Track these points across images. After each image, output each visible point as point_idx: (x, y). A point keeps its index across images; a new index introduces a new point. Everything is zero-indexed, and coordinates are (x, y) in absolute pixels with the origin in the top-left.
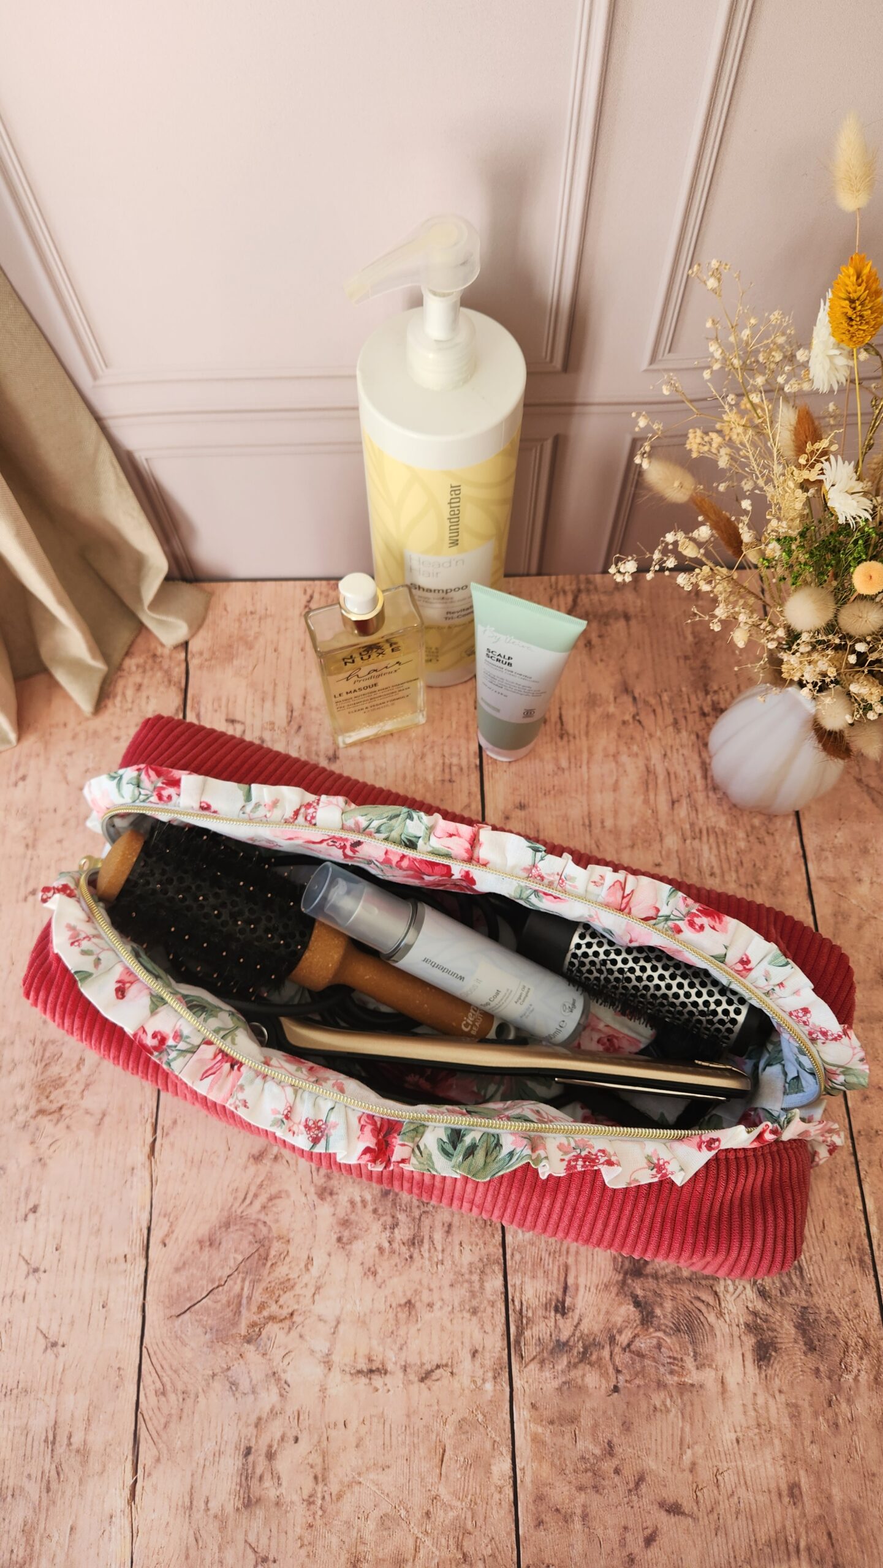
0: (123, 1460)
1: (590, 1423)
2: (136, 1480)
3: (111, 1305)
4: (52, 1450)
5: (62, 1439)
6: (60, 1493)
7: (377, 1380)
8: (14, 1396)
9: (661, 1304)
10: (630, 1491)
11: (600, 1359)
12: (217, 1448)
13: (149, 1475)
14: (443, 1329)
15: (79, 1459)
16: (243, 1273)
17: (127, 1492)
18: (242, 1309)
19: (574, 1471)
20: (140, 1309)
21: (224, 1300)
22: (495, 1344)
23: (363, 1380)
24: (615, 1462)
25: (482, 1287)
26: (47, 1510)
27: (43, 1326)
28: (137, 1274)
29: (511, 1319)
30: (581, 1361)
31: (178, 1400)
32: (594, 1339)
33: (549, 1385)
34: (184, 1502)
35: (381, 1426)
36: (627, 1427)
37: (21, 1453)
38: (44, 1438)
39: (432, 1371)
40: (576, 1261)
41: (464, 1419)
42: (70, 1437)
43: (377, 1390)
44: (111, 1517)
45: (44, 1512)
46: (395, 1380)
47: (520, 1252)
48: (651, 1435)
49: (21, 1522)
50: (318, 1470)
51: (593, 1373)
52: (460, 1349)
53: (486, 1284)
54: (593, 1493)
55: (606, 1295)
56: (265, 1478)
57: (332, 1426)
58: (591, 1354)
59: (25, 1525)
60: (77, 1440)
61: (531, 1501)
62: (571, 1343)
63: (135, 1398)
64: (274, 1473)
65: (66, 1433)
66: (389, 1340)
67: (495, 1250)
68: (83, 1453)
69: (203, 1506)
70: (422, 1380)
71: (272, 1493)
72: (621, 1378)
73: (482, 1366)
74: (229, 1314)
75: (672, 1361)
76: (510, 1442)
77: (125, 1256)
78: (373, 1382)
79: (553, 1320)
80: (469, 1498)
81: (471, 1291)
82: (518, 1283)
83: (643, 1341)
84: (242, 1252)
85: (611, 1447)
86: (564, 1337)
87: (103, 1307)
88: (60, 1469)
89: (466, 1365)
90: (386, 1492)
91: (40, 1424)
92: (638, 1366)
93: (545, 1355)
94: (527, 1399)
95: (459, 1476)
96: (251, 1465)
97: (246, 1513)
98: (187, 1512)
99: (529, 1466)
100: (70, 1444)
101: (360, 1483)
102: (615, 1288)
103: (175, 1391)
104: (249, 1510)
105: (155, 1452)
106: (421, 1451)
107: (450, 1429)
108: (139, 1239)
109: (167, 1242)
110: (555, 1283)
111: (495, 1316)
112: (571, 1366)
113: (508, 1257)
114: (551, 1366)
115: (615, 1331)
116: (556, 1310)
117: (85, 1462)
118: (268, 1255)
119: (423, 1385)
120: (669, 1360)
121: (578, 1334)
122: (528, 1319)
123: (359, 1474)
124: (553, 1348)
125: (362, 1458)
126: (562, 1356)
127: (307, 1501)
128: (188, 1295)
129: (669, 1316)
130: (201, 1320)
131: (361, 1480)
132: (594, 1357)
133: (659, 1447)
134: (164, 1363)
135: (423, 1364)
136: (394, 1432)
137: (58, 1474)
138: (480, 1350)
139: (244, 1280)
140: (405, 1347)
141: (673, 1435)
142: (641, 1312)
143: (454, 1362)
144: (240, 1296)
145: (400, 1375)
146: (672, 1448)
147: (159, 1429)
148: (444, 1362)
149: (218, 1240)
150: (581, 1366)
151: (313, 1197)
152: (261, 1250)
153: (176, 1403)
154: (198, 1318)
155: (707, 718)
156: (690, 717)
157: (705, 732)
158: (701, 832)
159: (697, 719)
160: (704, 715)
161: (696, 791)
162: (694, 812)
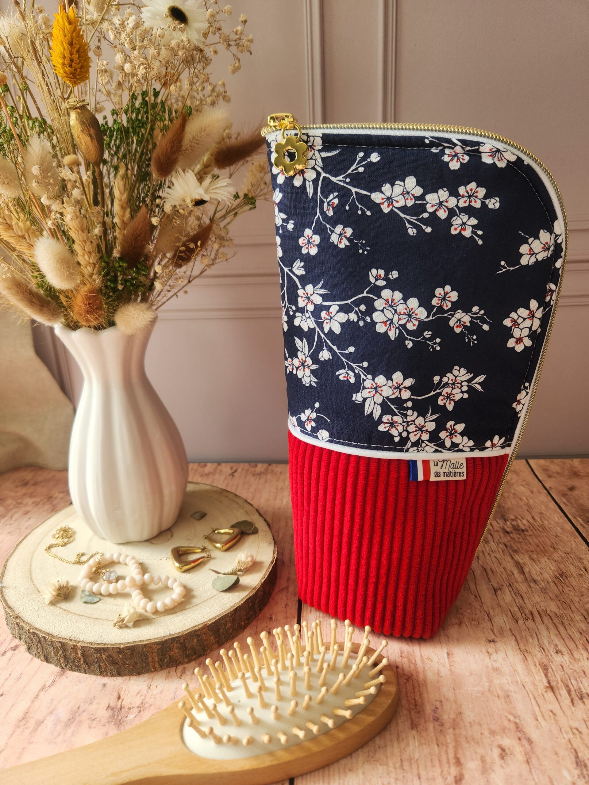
155: (511, 535)
156: (495, 534)
157: (512, 543)
158: (532, 614)
159: (502, 535)
160: (508, 532)
161: (517, 582)
162: (520, 598)
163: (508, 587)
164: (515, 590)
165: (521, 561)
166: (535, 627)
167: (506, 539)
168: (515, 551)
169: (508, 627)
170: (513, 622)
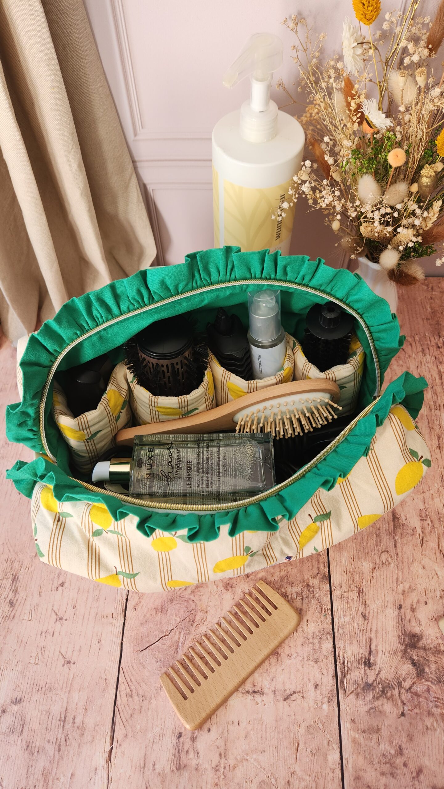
0: (105, 735)
1: (388, 733)
2: (112, 747)
3: (103, 642)
4: (63, 726)
5: (70, 720)
6: (66, 752)
7: (258, 698)
8: (43, 691)
9: (429, 666)
10: (413, 778)
11: (392, 695)
12: (161, 732)
13: (120, 745)
14: (297, 670)
15: (79, 732)
16: (180, 629)
17: (106, 755)
18: (178, 649)
19: (379, 762)
20: (120, 645)
21: (168, 643)
22: (328, 682)
23: (250, 697)
24: (404, 759)
25: (320, 647)
26: (58, 762)
27: (63, 652)
28: (118, 625)
29: (338, 668)
30: (381, 696)
31: (139, 701)
32: (389, 683)
33: (362, 709)
34: (140, 764)
35: (260, 726)
36: (410, 738)
37: (45, 726)
38: (59, 718)
39: (291, 695)
40: (376, 636)
41: (311, 726)
42: (74, 719)
43: (258, 704)
44: (96, 770)
45: (56, 763)
46: (269, 698)
47: (343, 629)
48: (425, 744)
49: (42, 769)
50: (222, 750)
51: (389, 703)
52: (307, 683)
53: (322, 645)
54: (391, 777)
55: (394, 657)
56: (190, 752)
57: (231, 723)
58: (387, 692)
59: (44, 771)
60: (78, 720)
61: (352, 779)
62: (375, 685)
63: (114, 698)
64: (195, 751)
65: (72, 716)
66: (265, 674)
67: (328, 626)
68: (82, 729)
69: (151, 767)
70: (285, 700)
71: (194, 762)
72: (406, 708)
73: (321, 694)
74: (171, 652)
75: (436, 699)
76: (338, 741)
77: (112, 614)
78: (256, 698)
79: (363, 670)
80: (314, 774)
81: (314, 649)
82: (342, 646)
83: (418, 687)
84: (180, 617)
85: (401, 749)
86: (370, 681)
87: (98, 643)
88: (67, 738)
89: (311, 693)
90: (263, 766)
91: (57, 709)
92: (416, 702)
93: (359, 690)
94: (349, 717)
95: (308, 760)
96: (181, 744)
97: (177, 774)
98: (142, 770)
99: (351, 757)
100: (74, 723)
101: (247, 760)
102: (400, 654)
103: (138, 695)
104: (179, 772)
105: (124, 731)
106: (284, 743)
107: (302, 731)
108: (121, 605)
109: (136, 608)
110: (364, 648)
111: (328, 665)
112: (375, 698)
113: (336, 631)
114: (363, 698)
115: (401, 680)
116: (365, 664)
117: (82, 734)
118: (194, 620)
119: (285, 703)
120: (435, 699)
121: (378, 679)
122: (348, 668)
123: (247, 754)
124: (364, 687)
125: (249, 745)
126: (369, 692)
127: (215, 769)
128: (148, 639)
129: (434, 673)
130: (154, 655)
131: (248, 758)
132: (389, 694)
133: (431, 752)
134: (132, 677)
135: (285, 690)
136: (268, 730)
137: (66, 741)
138: (320, 684)
139: (180, 633)
140: (275, 679)
141: (439, 745)
142: (416, 669)
143: (304, 691)
144: (178, 642)
145: (273, 696)
146: (439, 753)
147: (127, 717)
148: (298, 690)
149: (166, 609)
150: (381, 699)
151: (221, 588)
152: (191, 616)
153: (138, 702)
154: (153, 653)
155: (441, 349)
156: (431, 348)
157: (440, 356)
158: (440, 406)
159: (435, 349)
160: (439, 347)
161: (436, 385)
162: (436, 396)
163: (431, 388)
164: (434, 390)
165: (442, 370)
166: (440, 415)
167: (437, 353)
168: (440, 363)
169: (426, 414)
170: (429, 411)
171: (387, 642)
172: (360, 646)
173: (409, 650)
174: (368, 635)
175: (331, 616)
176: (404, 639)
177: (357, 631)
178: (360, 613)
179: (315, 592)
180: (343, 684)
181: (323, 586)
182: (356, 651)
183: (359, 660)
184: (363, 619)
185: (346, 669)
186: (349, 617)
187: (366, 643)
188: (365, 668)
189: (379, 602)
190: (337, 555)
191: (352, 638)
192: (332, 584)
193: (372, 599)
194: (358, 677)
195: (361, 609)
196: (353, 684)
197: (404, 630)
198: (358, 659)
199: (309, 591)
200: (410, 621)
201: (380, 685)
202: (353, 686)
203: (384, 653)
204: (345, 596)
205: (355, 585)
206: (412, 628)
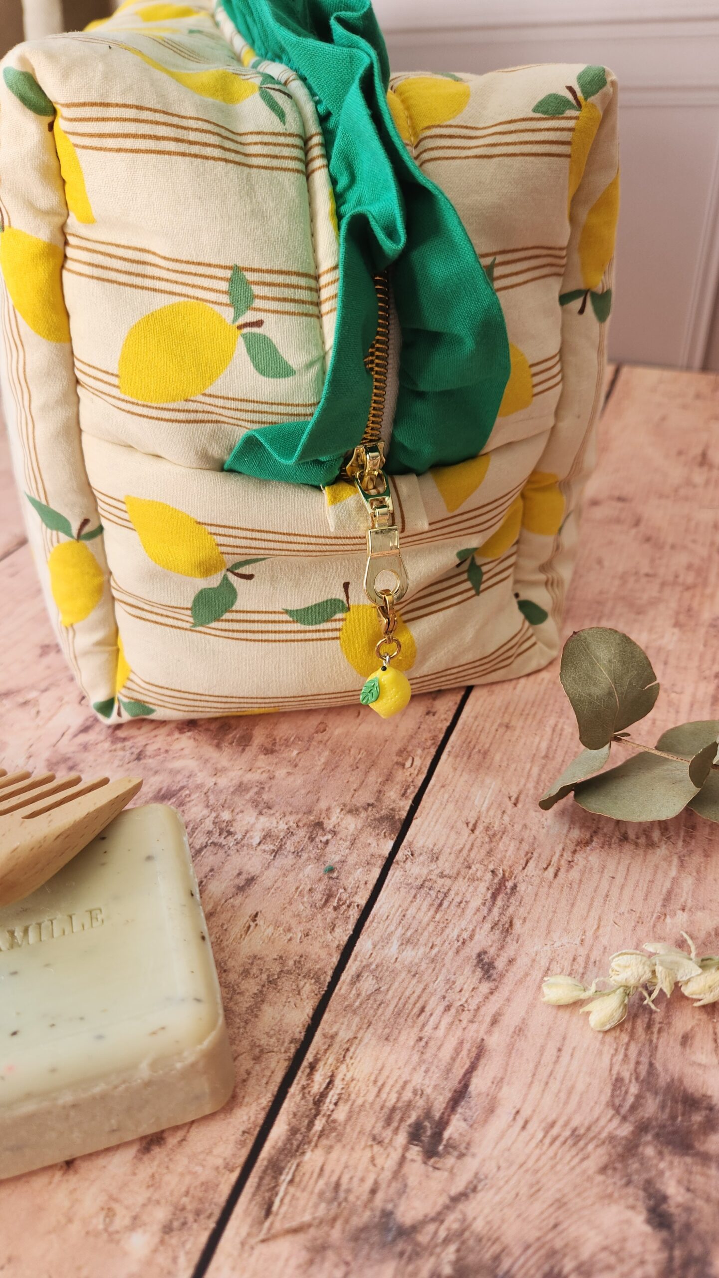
29: (288, 1106)
55: (569, 1157)
62: (423, 1238)
79: (395, 1156)
82: (344, 1035)
86: (410, 1213)
93: (336, 1234)
102: (602, 1151)
110: (437, 1075)
116: (415, 1136)
121: (452, 1221)
122: (331, 1126)
124: (365, 1229)
126: (382, 1261)
171: (554, 1086)
172: (421, 1062)
173: (650, 1151)
174: (476, 1031)
175: (351, 927)
176: (639, 1097)
177: (435, 1005)
178: (472, 950)
179: (330, 848)
180: (276, 1178)
181: (371, 840)
182: (396, 1073)
183: (393, 1109)
184: (479, 973)
185: (319, 1125)
186: (422, 950)
187: (454, 1059)
188: (406, 1149)
189: (565, 940)
190: (463, 779)
191: (401, 1020)
192: (405, 843)
193: (544, 924)
194: (359, 1174)
195: (484, 939)
196: (321, 1194)
197: (651, 1065)
198: (390, 1104)
199: (312, 839)
200: (686, 1040)
201: (452, 1248)
202: (316, 1206)
203: (520, 1122)
204: (437, 887)
205: (491, 867)
206: (689, 1071)
